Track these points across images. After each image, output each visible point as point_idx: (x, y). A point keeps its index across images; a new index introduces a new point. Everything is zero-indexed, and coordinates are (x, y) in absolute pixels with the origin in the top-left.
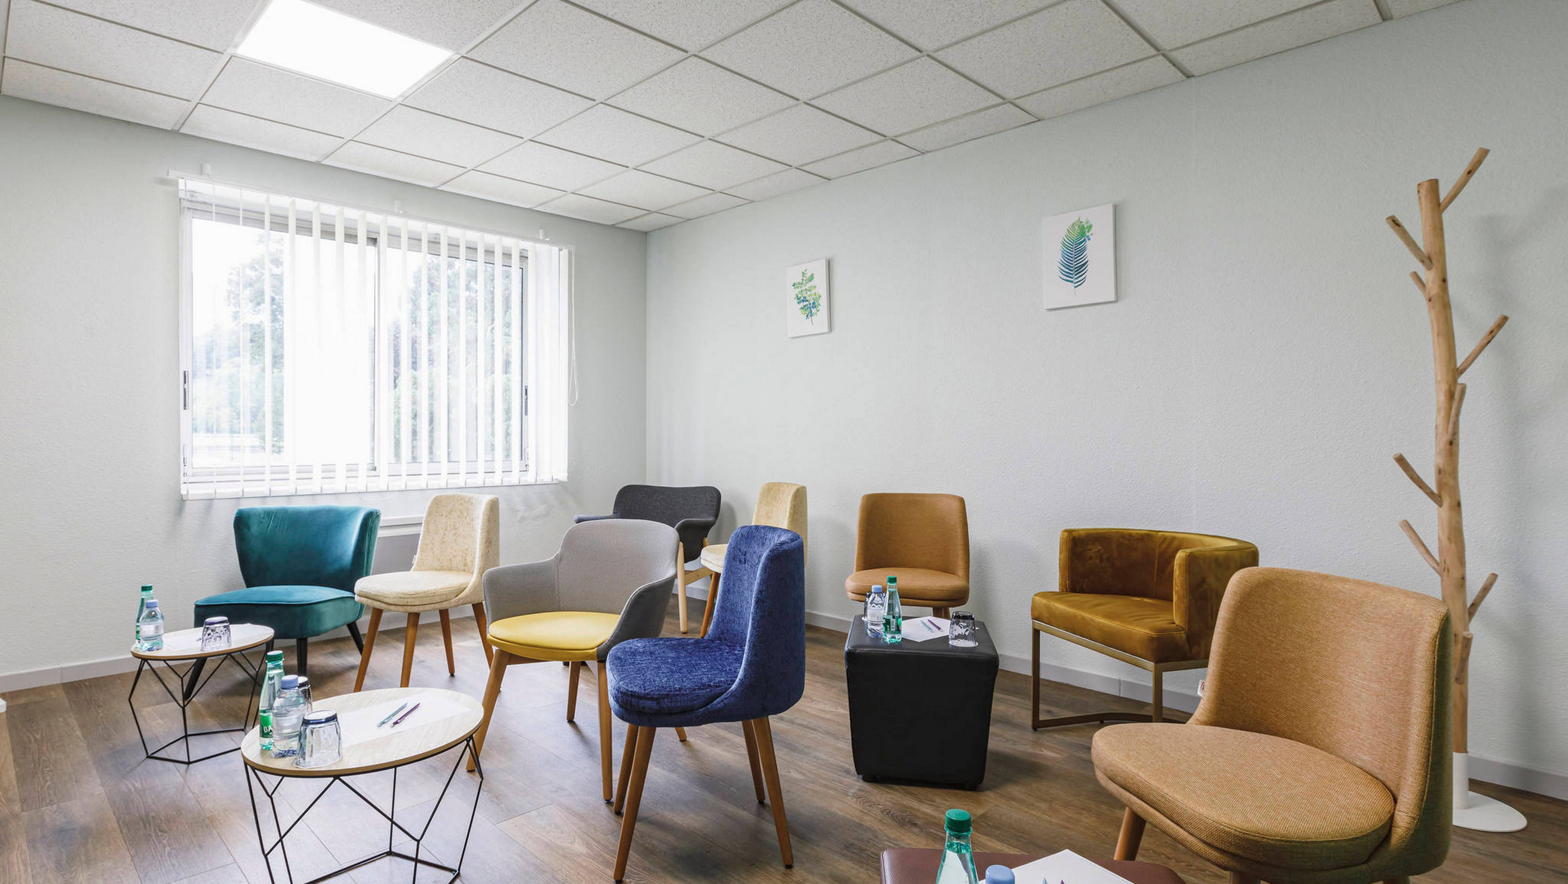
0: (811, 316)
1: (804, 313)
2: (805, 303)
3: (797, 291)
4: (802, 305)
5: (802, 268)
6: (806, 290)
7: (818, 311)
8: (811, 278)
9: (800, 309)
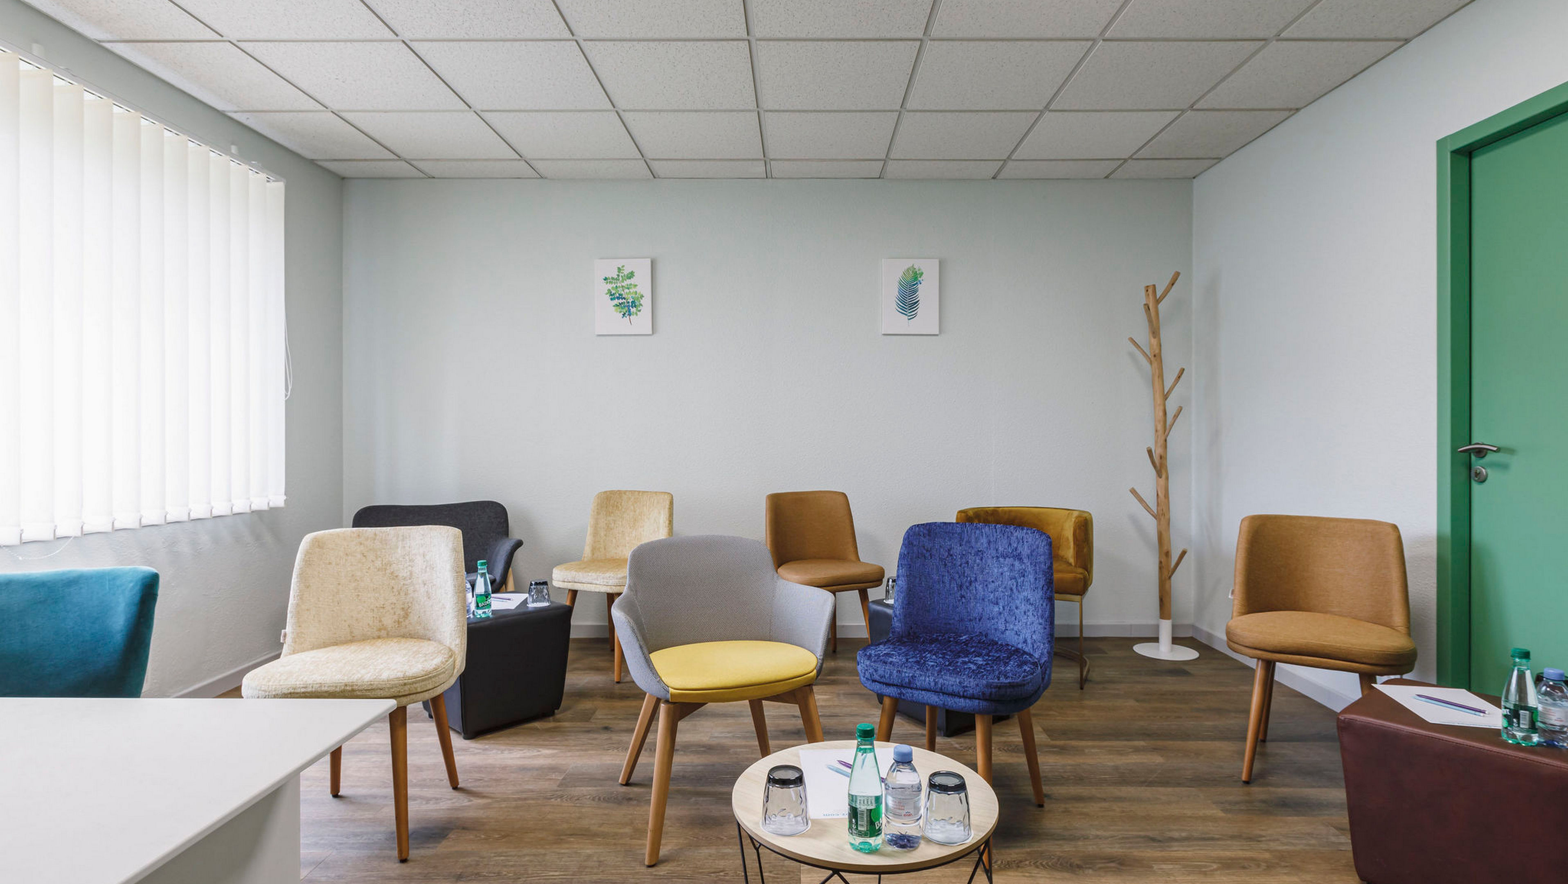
0: (630, 315)
1: (619, 310)
2: (621, 301)
3: (610, 286)
4: (616, 302)
5: (619, 263)
6: (622, 286)
7: (640, 311)
8: (631, 275)
9: (614, 306)
